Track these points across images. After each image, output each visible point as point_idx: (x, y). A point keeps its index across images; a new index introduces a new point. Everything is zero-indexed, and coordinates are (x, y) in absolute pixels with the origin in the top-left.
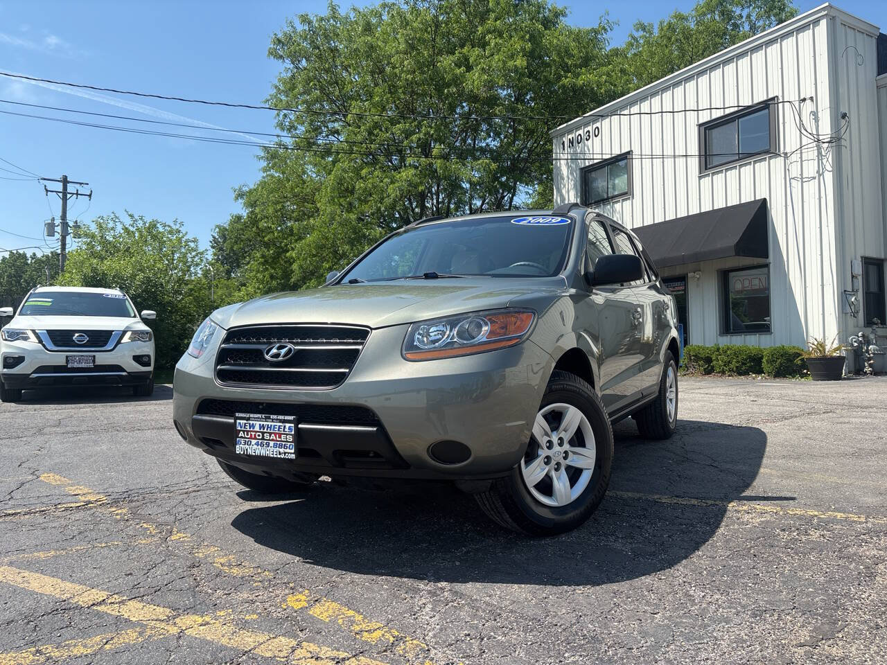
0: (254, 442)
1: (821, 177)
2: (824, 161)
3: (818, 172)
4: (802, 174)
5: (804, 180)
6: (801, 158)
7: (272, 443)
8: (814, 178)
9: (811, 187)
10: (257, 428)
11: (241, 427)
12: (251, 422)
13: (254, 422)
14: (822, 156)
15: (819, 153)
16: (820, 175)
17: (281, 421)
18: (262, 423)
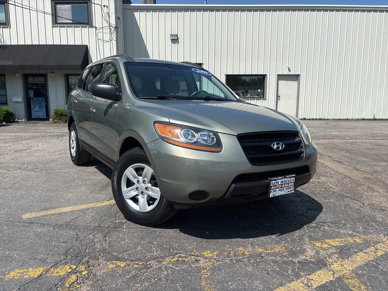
0: (277, 190)
1: (111, 42)
2: (113, 35)
3: (110, 39)
4: (103, 39)
5: (104, 41)
6: (103, 31)
7: (285, 188)
8: (108, 42)
9: (107, 45)
10: (280, 183)
11: (273, 184)
12: (277, 181)
13: (279, 181)
14: (111, 33)
15: (110, 31)
16: (111, 41)
17: (290, 177)
18: (282, 180)
